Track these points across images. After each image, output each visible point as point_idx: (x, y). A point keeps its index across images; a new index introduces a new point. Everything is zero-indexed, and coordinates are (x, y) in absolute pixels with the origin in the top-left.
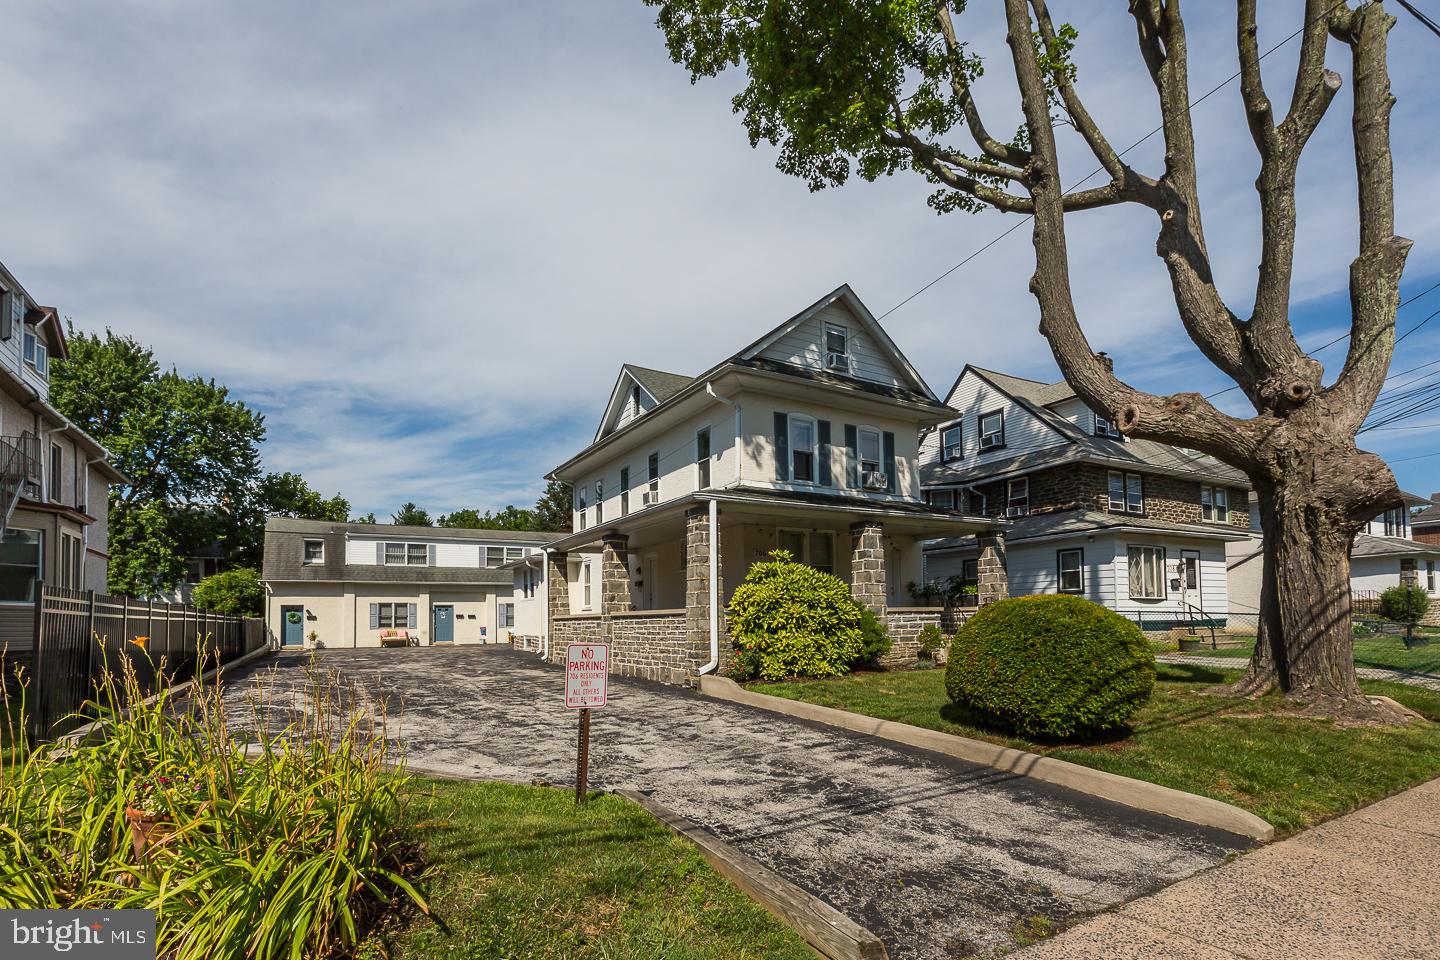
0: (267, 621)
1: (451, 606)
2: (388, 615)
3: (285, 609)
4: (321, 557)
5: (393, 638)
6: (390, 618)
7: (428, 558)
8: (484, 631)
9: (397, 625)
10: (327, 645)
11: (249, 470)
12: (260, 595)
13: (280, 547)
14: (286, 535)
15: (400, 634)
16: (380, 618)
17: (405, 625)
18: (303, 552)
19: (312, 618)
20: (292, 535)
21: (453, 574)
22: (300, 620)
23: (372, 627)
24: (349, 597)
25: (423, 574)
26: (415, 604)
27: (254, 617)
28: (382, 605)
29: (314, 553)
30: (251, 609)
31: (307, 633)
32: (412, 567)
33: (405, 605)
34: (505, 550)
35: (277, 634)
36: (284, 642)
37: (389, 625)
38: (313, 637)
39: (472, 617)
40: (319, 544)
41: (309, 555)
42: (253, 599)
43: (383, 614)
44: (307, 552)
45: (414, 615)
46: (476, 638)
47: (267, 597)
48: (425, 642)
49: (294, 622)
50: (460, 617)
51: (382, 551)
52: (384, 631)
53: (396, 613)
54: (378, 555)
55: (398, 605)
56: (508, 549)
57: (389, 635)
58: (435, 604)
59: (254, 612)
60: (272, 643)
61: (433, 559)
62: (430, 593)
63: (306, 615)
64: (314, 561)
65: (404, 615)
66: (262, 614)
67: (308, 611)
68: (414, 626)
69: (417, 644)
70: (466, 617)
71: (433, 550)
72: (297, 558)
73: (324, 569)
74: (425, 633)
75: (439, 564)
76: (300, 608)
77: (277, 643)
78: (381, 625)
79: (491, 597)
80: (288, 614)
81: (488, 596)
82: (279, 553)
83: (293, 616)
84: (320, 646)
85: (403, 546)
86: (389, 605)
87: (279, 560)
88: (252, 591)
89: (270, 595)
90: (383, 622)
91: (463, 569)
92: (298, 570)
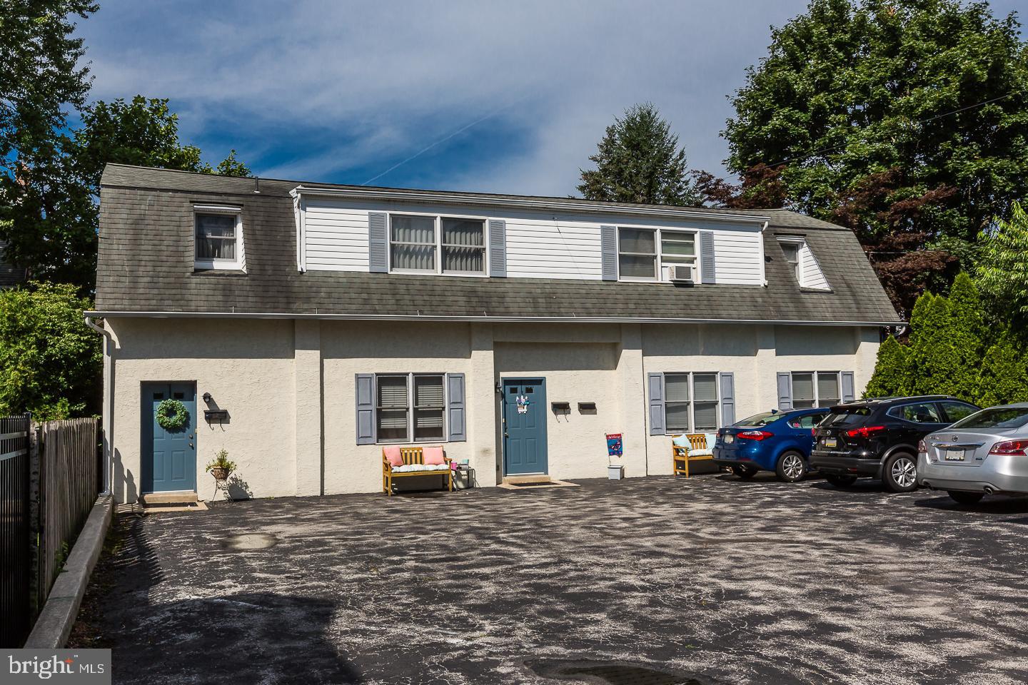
0: (106, 427)
1: (540, 381)
2: (399, 404)
3: (152, 391)
4: (232, 256)
5: (416, 467)
6: (403, 414)
7: (487, 256)
8: (615, 445)
9: (419, 433)
10: (257, 490)
11: (71, 88)
12: (88, 354)
13: (137, 224)
14: (150, 197)
15: (432, 458)
16: (381, 414)
17: (437, 432)
18: (191, 239)
19: (217, 416)
20: (165, 196)
21: (548, 296)
22: (186, 424)
23: (362, 440)
24: (307, 358)
25: (479, 296)
26: (461, 377)
27: (74, 415)
28: (386, 380)
29: (218, 245)
30: (66, 393)
31: (205, 457)
32: (452, 279)
33: (435, 380)
34: (658, 236)
35: (132, 462)
36: (147, 485)
37: (400, 434)
38: (223, 469)
39: (588, 408)
40: (230, 222)
41: (207, 250)
42: (71, 364)
43: (387, 404)
44: (200, 237)
45: (459, 403)
46: (599, 465)
47: (107, 360)
48: (486, 477)
49: (173, 429)
50: (561, 408)
51: (383, 237)
52: (393, 449)
53: (416, 401)
54: (372, 245)
55: (422, 379)
56: (664, 234)
57: (405, 459)
58: (503, 375)
59: (73, 401)
60: (119, 488)
61: (500, 258)
62: (498, 347)
63: (201, 407)
64: (219, 265)
65: (435, 405)
66: (94, 407)
67: (207, 398)
68: (459, 436)
69: (469, 484)
70: (574, 408)
71: (499, 234)
72: (179, 254)
73: (246, 281)
74: (486, 451)
75: (515, 270)
76: (185, 390)
77: (132, 487)
78: (383, 434)
79: (631, 357)
80: (158, 406)
81: (626, 353)
82: (135, 241)
83: (171, 412)
84: (238, 496)
85: (428, 224)
86: (399, 380)
87: (135, 260)
88: (69, 342)
89: (115, 355)
90: (388, 424)
91: (569, 283)
92: (184, 286)
